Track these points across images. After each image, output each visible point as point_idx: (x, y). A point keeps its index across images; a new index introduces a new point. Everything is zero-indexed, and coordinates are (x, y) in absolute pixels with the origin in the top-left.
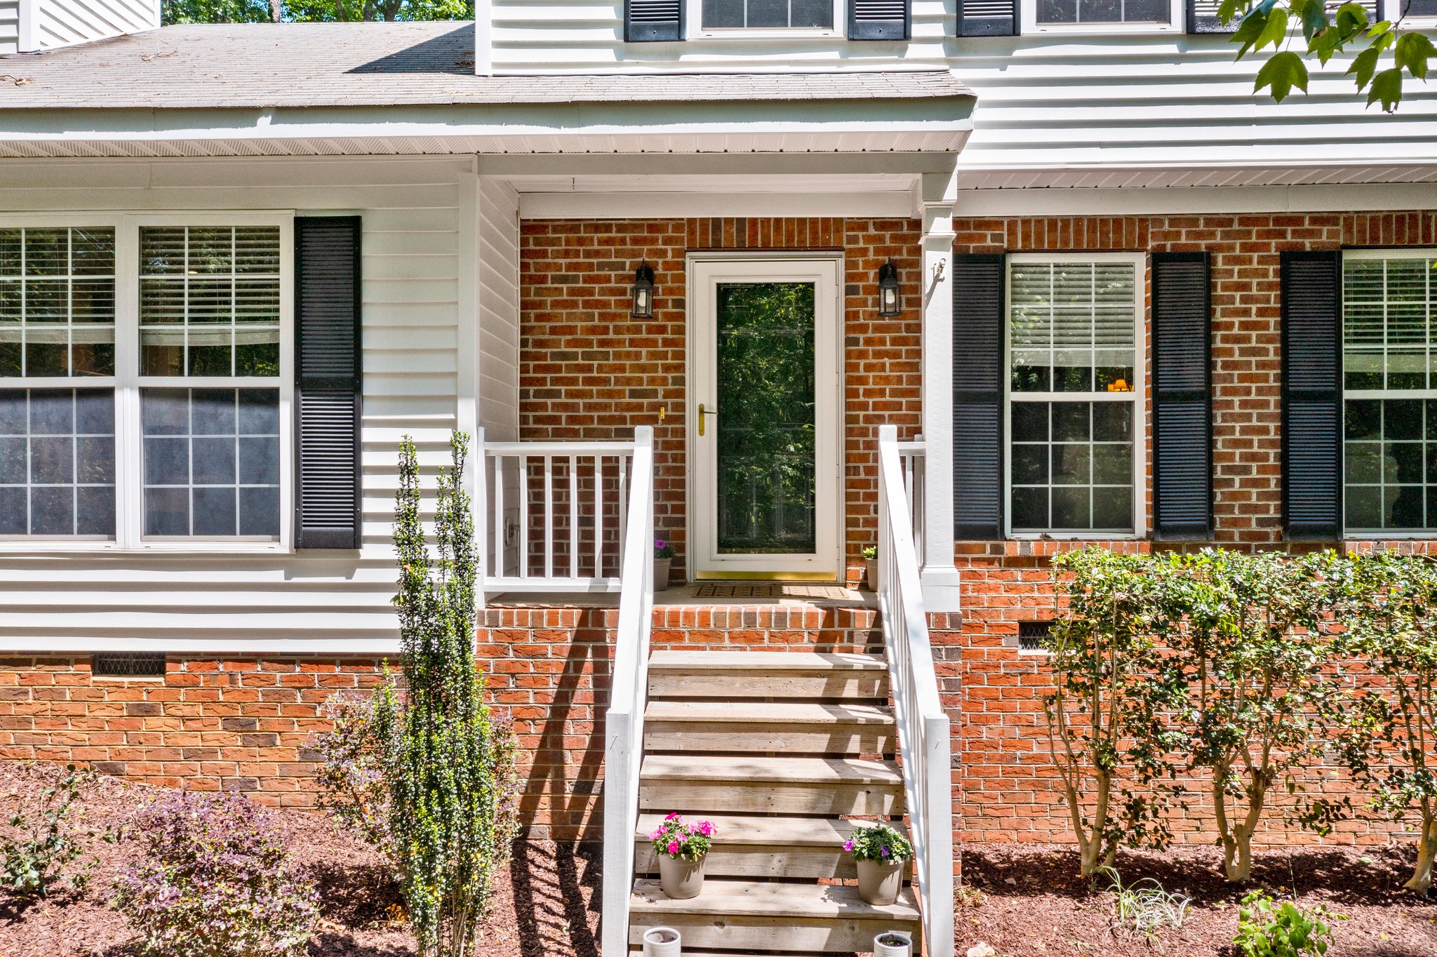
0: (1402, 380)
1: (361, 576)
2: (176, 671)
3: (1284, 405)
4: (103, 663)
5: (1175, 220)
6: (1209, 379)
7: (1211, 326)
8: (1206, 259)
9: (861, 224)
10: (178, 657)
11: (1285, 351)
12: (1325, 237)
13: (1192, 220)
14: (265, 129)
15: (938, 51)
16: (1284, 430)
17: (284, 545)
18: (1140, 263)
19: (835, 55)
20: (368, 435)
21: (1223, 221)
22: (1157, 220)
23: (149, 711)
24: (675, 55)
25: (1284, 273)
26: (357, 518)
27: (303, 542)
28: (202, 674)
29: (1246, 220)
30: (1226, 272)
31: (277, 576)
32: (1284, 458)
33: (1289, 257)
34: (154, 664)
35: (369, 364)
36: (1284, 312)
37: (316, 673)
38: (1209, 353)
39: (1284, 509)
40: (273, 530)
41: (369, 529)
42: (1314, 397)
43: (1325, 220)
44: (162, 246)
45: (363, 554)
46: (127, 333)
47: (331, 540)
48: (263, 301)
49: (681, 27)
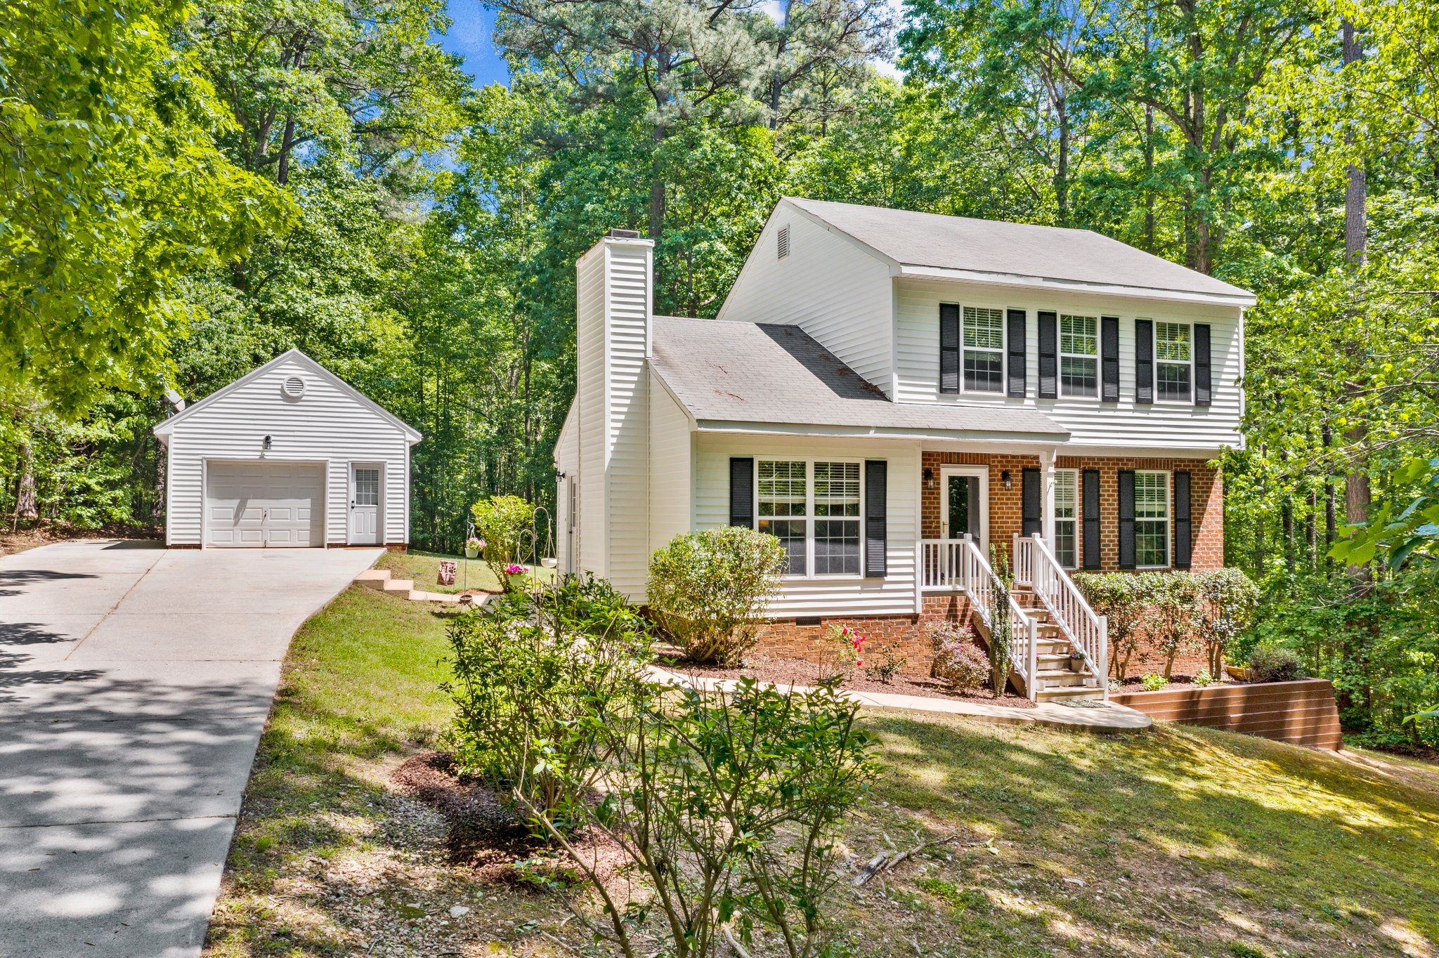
0: (1150, 514)
1: (885, 587)
2: (824, 623)
3: (1119, 523)
4: (800, 621)
5: (1089, 458)
6: (1099, 514)
7: (1099, 496)
8: (1098, 472)
9: (996, 456)
10: (825, 618)
11: (1119, 504)
12: (1130, 466)
13: (1093, 459)
14: (872, 434)
15: (1032, 402)
16: (1120, 532)
17: (861, 577)
18: (1077, 472)
19: (1003, 402)
21: (1101, 459)
22: (1084, 458)
23: (815, 638)
24: (955, 399)
25: (1119, 478)
26: (886, 566)
27: (868, 575)
28: (833, 624)
29: (1109, 459)
30: (1104, 477)
31: (859, 588)
32: (1119, 541)
33: (1121, 472)
34: (816, 621)
35: (889, 512)
36: (1119, 491)
37: (870, 622)
38: (1099, 505)
39: (1120, 559)
40: (857, 571)
41: (889, 570)
42: (1128, 520)
43: (1129, 460)
44: (820, 468)
45: (887, 578)
46: (810, 500)
47: (876, 574)
48: (855, 489)
49: (958, 390)
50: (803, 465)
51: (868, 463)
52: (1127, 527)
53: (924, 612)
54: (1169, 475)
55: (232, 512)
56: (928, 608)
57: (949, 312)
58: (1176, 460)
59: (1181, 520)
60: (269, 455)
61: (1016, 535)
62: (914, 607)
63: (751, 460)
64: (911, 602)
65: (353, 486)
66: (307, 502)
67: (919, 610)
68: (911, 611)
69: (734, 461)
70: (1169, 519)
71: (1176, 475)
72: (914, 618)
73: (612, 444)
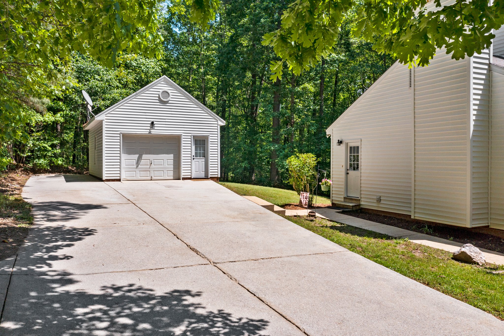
55: (135, 162)
60: (153, 132)
65: (193, 147)
66: (171, 156)
73: (474, 115)
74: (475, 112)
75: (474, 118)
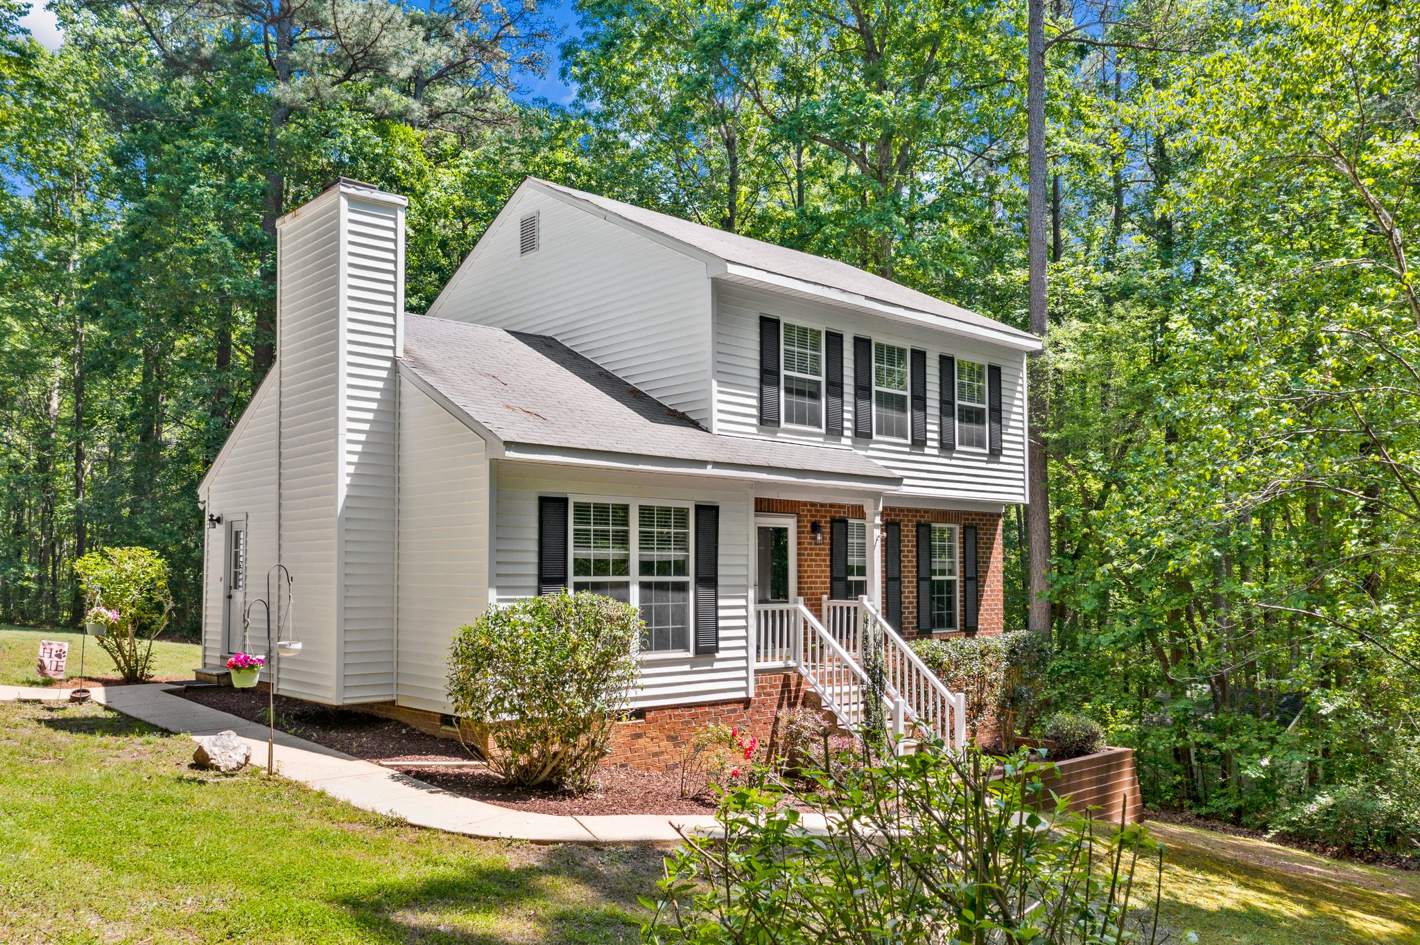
0: (942, 572)
1: (717, 665)
2: (650, 716)
3: (918, 582)
6: (900, 572)
7: (900, 552)
8: (898, 524)
9: (805, 504)
10: (650, 709)
11: (918, 562)
12: (926, 518)
13: (894, 509)
14: (710, 471)
15: (849, 442)
16: (918, 592)
17: (691, 654)
19: (821, 439)
20: (721, 602)
21: (901, 510)
22: (886, 509)
23: (639, 736)
24: (775, 433)
25: (917, 531)
26: (717, 639)
27: (698, 651)
28: (659, 715)
29: (909, 510)
30: (904, 531)
31: (687, 668)
32: (918, 602)
33: (918, 525)
34: (641, 713)
35: (721, 571)
36: (918, 546)
37: (699, 711)
38: (900, 562)
39: (917, 623)
40: (685, 646)
41: (722, 644)
42: (924, 579)
43: (926, 511)
44: (646, 513)
45: (718, 655)
46: (635, 554)
47: (706, 651)
48: (682, 541)
49: (779, 422)
50: (625, 508)
51: (698, 508)
52: (925, 586)
53: (758, 695)
54: (957, 529)
56: (761, 689)
57: (769, 326)
58: (964, 513)
59: (970, 579)
61: (825, 597)
62: (746, 689)
63: (565, 501)
64: (743, 684)
67: (752, 694)
68: (742, 695)
69: (543, 501)
70: (957, 578)
71: (965, 529)
72: (746, 702)
73: (348, 475)
74: (351, 469)
75: (348, 480)
